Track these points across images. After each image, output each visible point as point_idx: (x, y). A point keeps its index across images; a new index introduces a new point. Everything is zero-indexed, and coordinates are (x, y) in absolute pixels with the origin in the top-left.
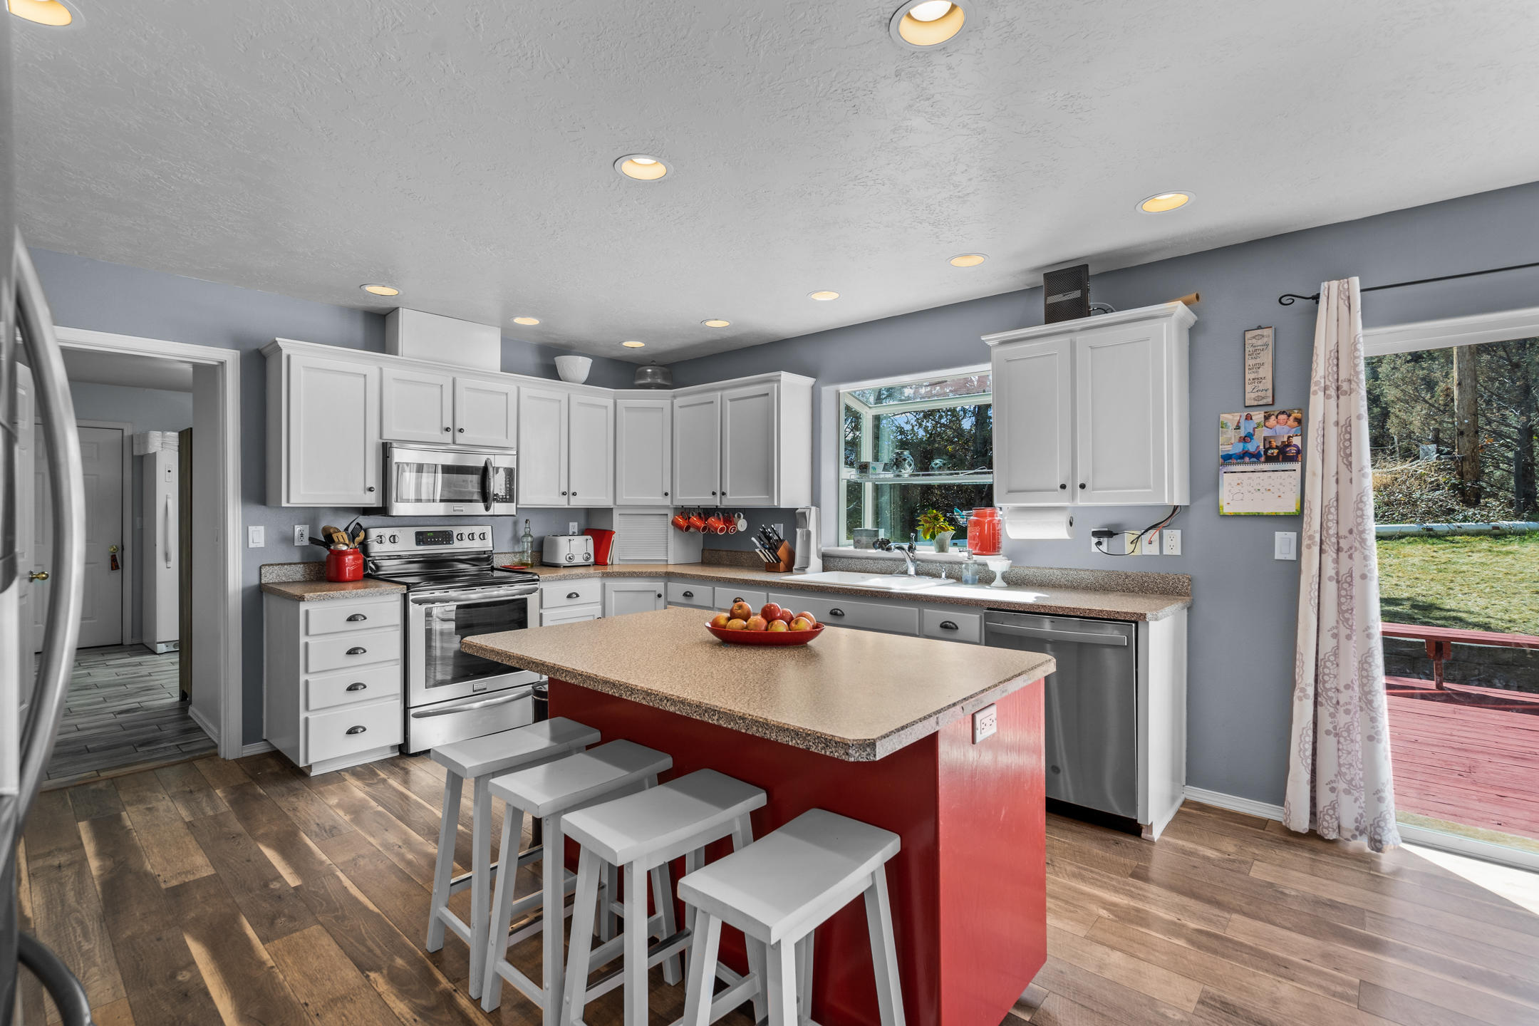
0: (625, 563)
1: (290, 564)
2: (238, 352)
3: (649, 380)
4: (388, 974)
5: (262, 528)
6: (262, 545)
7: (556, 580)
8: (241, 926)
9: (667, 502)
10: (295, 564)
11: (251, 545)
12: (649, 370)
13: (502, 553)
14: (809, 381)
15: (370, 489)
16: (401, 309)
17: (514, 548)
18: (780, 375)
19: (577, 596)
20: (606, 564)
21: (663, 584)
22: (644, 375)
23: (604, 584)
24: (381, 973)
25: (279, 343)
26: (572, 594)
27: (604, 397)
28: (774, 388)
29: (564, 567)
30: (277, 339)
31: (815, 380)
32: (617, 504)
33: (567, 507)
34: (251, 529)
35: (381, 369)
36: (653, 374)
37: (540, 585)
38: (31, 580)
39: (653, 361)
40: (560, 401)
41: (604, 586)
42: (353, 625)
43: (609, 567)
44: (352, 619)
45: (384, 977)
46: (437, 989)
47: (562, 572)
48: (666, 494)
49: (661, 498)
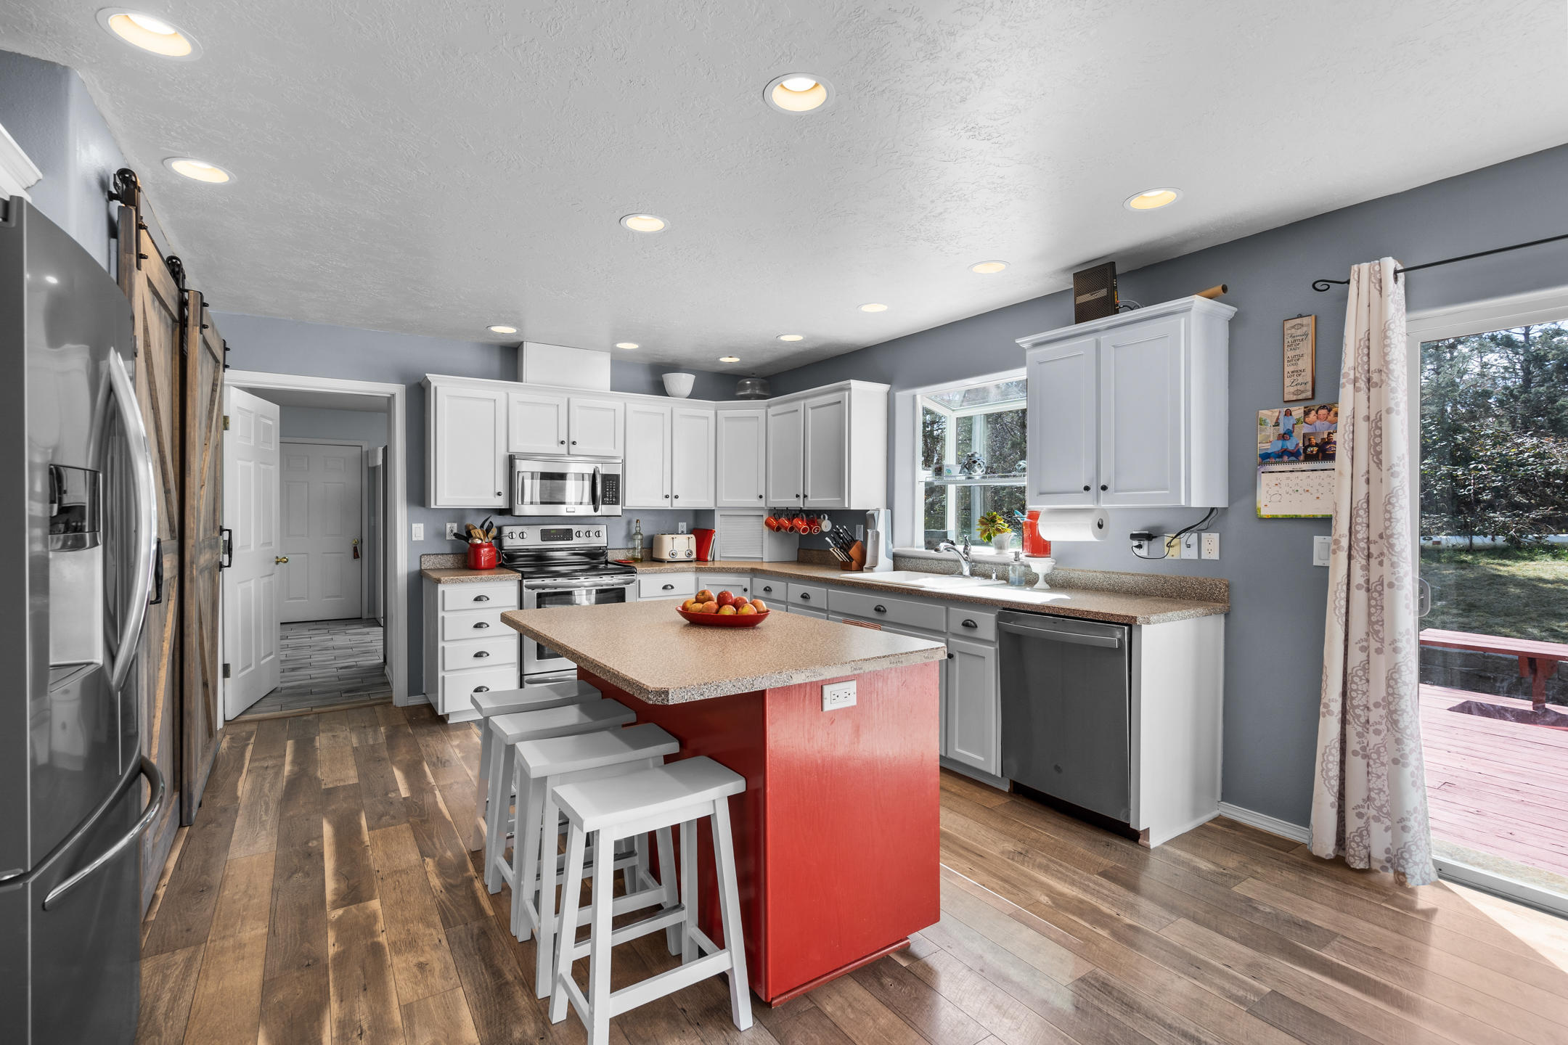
0: (726, 560)
1: (443, 554)
2: (404, 386)
3: (748, 392)
4: (438, 861)
5: (421, 526)
6: (422, 539)
7: (652, 573)
8: (359, 818)
9: (762, 504)
10: (446, 554)
11: (414, 539)
12: (748, 382)
13: (617, 549)
14: (884, 388)
15: (499, 494)
16: (525, 344)
17: (627, 545)
18: (850, 384)
19: (672, 587)
20: (707, 561)
21: (749, 579)
22: (744, 387)
23: (698, 578)
24: (434, 859)
25: (428, 378)
26: (667, 586)
27: (707, 408)
28: (845, 395)
29: (665, 562)
30: (427, 375)
31: (890, 386)
32: (718, 505)
33: (670, 508)
34: (414, 526)
35: (508, 394)
36: (752, 386)
37: (638, 577)
38: (277, 563)
39: (753, 374)
40: (663, 414)
41: (697, 580)
42: (479, 604)
43: (709, 563)
44: (478, 599)
45: (434, 862)
46: (465, 875)
47: (668, 566)
48: (761, 497)
49: (756, 500)
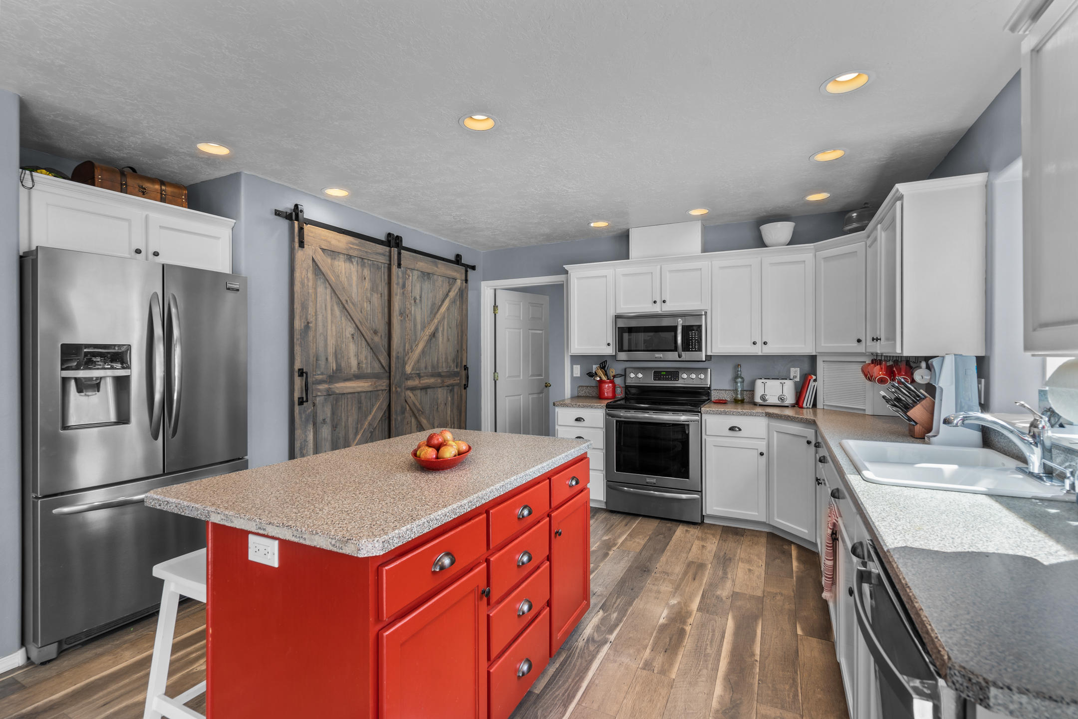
0: (828, 408)
3: (855, 225)
5: (579, 366)
6: (579, 375)
7: (716, 414)
10: (593, 387)
11: (574, 375)
12: (855, 214)
15: (609, 345)
16: (630, 229)
19: (740, 430)
20: (802, 408)
21: (813, 431)
22: (850, 221)
23: (768, 424)
25: (566, 268)
26: (736, 427)
29: (760, 405)
30: (564, 266)
32: (818, 351)
33: (759, 354)
34: (574, 366)
35: (615, 270)
36: (856, 218)
37: (708, 416)
38: (546, 386)
39: (866, 203)
40: (751, 266)
41: (768, 426)
42: (577, 422)
43: (805, 411)
47: (759, 410)
48: (859, 341)
49: (856, 345)
